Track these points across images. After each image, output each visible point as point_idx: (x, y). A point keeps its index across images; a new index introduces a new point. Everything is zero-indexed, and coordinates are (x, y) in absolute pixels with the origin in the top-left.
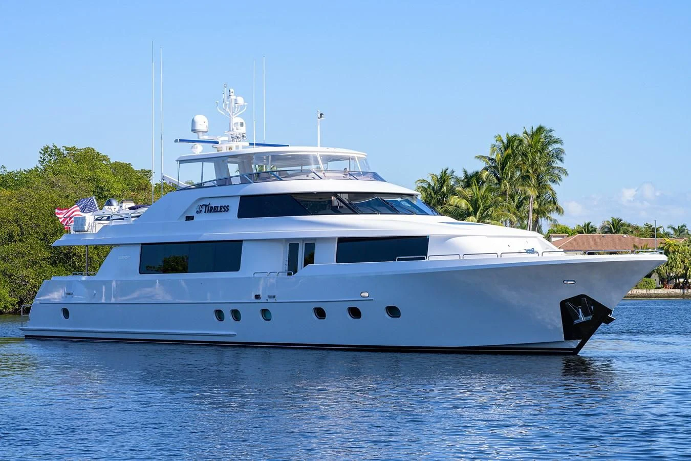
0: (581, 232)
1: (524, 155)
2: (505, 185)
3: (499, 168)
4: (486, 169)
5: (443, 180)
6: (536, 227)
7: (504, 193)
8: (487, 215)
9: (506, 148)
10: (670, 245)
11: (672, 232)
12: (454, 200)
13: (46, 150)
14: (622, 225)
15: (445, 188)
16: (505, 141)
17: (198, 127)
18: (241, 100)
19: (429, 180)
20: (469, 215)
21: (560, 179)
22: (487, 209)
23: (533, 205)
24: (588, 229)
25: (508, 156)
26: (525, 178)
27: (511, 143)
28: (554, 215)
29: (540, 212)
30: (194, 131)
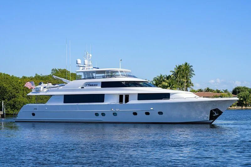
0: (199, 92)
1: (183, 70)
2: (178, 79)
3: (176, 74)
4: (173, 74)
5: (161, 77)
6: (187, 90)
7: (177, 81)
8: (173, 87)
9: (178, 68)
10: (223, 95)
11: (223, 91)
12: (164, 83)
13: (53, 70)
14: (210, 90)
15: (161, 80)
16: (178, 67)
17: (78, 62)
18: (91, 55)
19: (157, 77)
20: (168, 87)
21: (192, 77)
22: (173, 85)
23: (185, 84)
24: (200, 91)
25: (179, 71)
26: (183, 77)
27: (180, 67)
28: (191, 87)
29: (187, 86)
30: (77, 63)
